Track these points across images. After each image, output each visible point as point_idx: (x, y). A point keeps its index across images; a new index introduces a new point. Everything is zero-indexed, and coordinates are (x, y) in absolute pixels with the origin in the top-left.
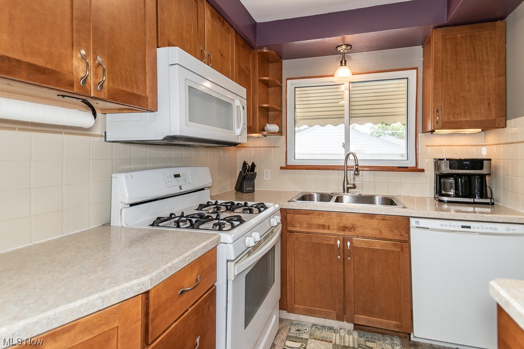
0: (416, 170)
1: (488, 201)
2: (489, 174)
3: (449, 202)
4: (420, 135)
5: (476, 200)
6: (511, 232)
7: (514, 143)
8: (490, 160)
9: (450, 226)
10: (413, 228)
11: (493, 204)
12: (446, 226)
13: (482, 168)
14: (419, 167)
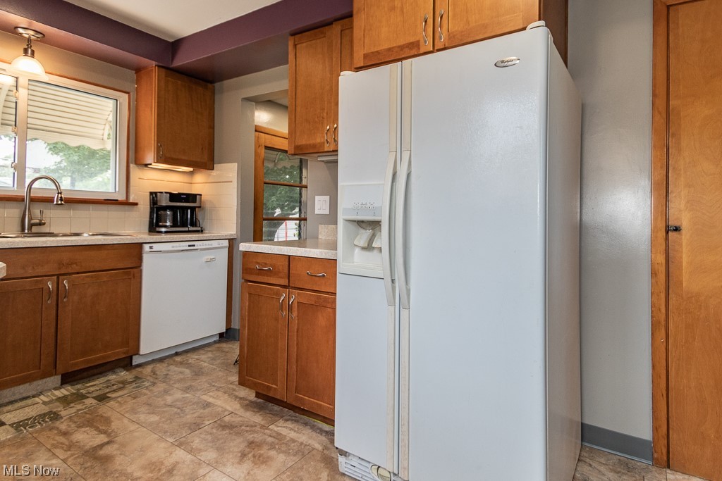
0: (128, 204)
1: (199, 229)
2: (200, 207)
3: (166, 232)
4: (132, 166)
5: (190, 229)
6: (221, 245)
7: (220, 182)
8: (201, 195)
9: (180, 247)
10: (147, 253)
11: (202, 231)
12: (176, 247)
13: (195, 202)
14: (131, 200)
